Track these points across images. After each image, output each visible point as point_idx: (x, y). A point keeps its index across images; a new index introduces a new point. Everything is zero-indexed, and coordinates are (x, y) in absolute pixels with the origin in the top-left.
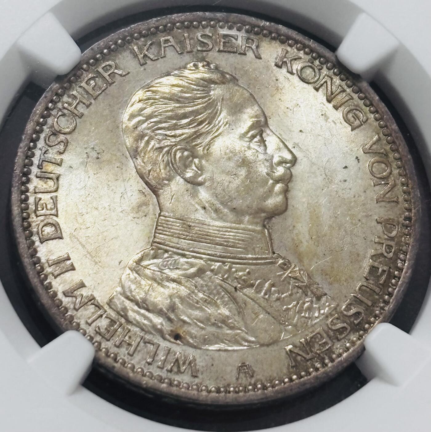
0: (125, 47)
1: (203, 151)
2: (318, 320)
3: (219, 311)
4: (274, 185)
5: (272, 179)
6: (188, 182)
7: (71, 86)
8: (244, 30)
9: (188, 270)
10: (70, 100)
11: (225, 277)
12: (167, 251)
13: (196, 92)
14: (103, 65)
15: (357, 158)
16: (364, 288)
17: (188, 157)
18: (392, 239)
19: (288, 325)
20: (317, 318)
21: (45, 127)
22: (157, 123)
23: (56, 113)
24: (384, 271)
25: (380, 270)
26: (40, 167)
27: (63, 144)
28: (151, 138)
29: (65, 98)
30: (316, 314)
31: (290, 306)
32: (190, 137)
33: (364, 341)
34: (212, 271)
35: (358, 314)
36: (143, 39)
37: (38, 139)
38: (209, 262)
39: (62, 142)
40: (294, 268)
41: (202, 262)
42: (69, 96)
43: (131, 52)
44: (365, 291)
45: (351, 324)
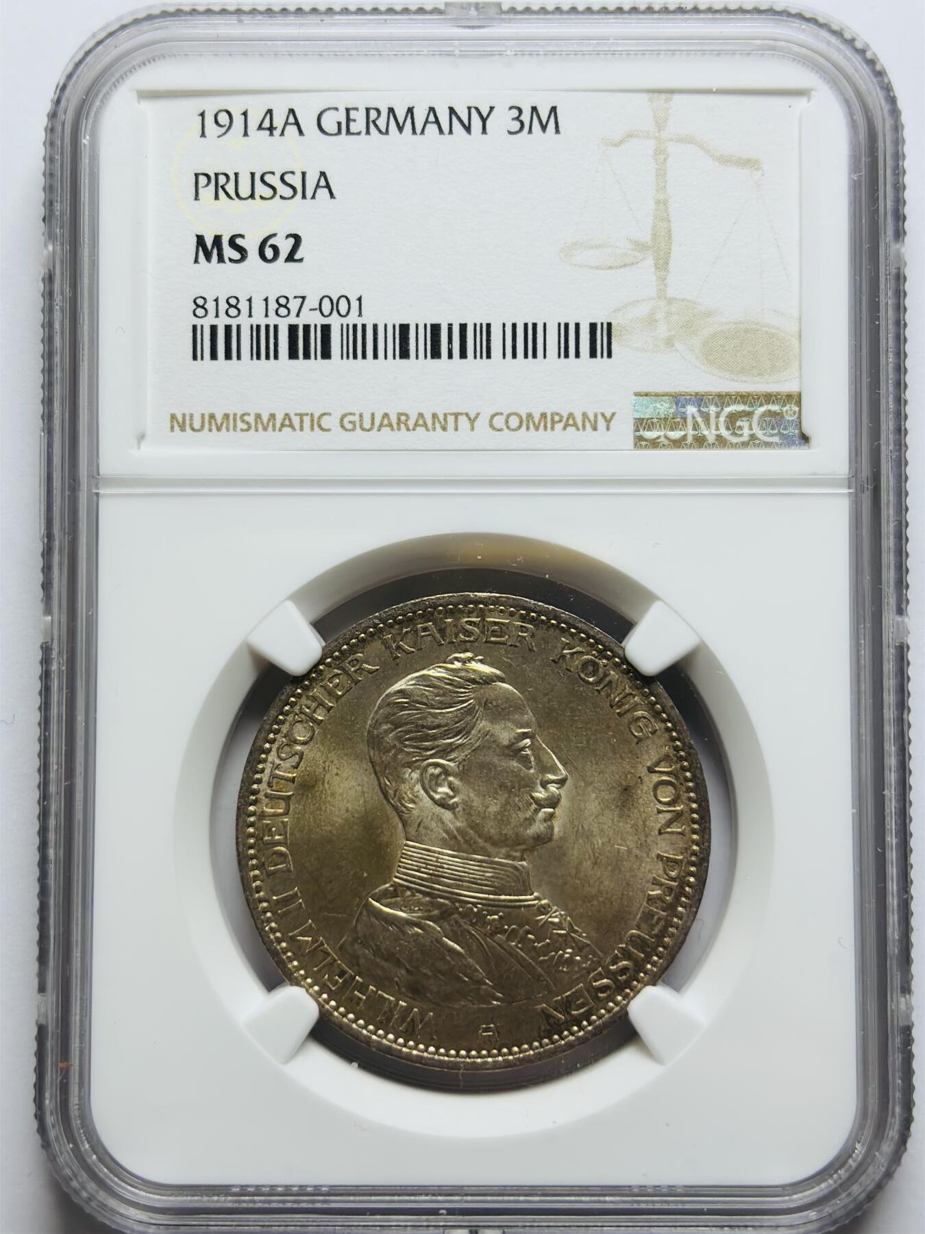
0: (376, 637)
1: (458, 767)
2: (578, 975)
3: (464, 962)
4: (536, 811)
5: (536, 803)
6: (439, 805)
7: (311, 684)
8: (517, 616)
9: (430, 911)
10: (309, 702)
11: (474, 921)
12: (409, 888)
13: (453, 695)
14: (350, 659)
15: (640, 778)
16: (633, 938)
17: (440, 774)
18: (673, 879)
19: (543, 981)
20: (577, 972)
21: (278, 736)
22: (407, 732)
23: (291, 719)
24: (659, 919)
25: (656, 918)
26: (270, 785)
27: (297, 756)
28: (401, 751)
29: (304, 701)
30: (576, 969)
31: (546, 958)
32: (444, 750)
33: (629, 1003)
34: (460, 913)
35: (624, 970)
36: (397, 627)
37: (270, 750)
38: (457, 904)
39: (297, 754)
40: (555, 912)
41: (447, 902)
42: (308, 698)
43: (382, 643)
44: (636, 941)
45: (616, 981)
